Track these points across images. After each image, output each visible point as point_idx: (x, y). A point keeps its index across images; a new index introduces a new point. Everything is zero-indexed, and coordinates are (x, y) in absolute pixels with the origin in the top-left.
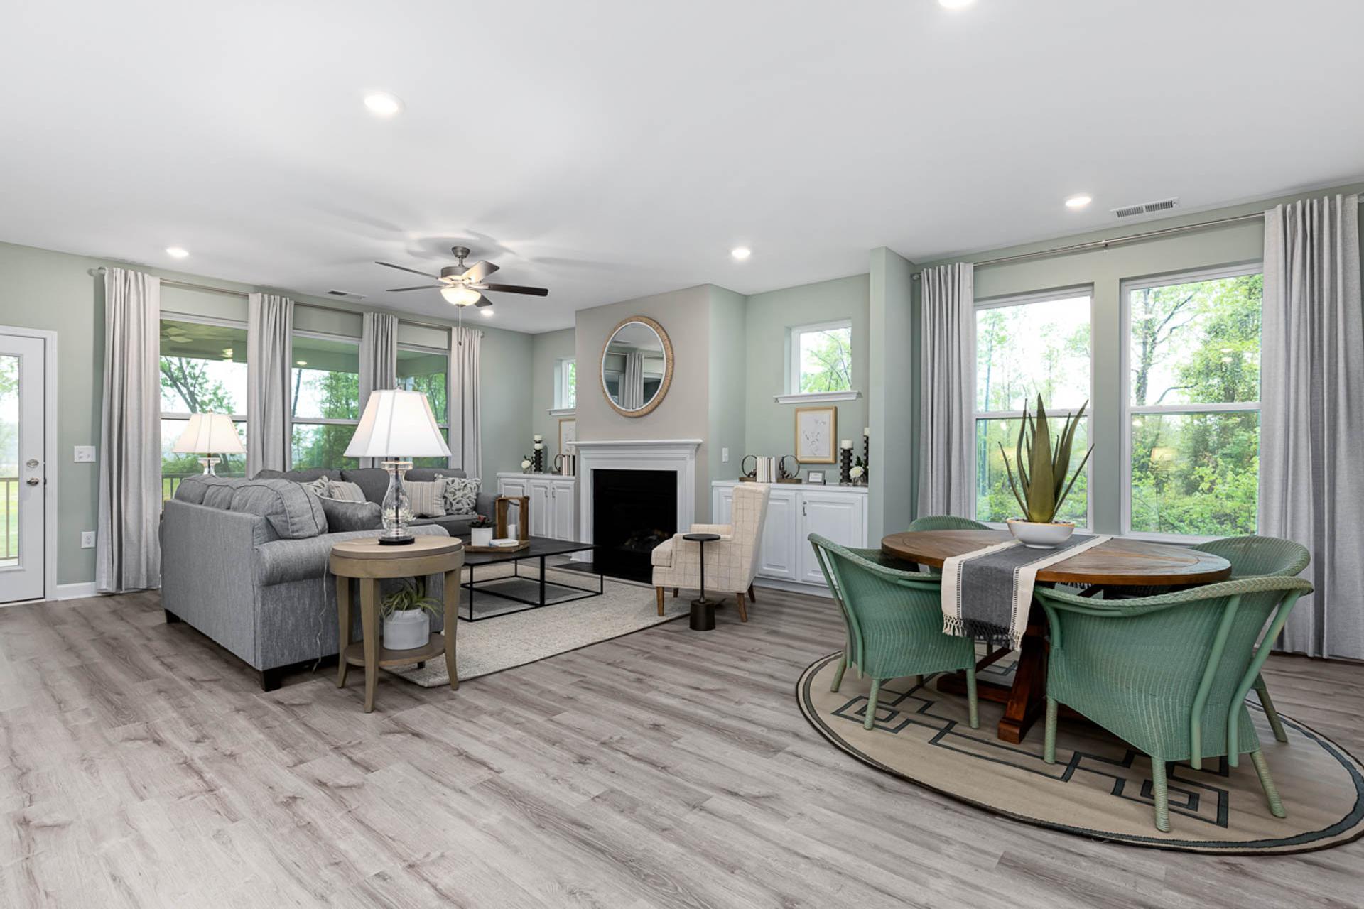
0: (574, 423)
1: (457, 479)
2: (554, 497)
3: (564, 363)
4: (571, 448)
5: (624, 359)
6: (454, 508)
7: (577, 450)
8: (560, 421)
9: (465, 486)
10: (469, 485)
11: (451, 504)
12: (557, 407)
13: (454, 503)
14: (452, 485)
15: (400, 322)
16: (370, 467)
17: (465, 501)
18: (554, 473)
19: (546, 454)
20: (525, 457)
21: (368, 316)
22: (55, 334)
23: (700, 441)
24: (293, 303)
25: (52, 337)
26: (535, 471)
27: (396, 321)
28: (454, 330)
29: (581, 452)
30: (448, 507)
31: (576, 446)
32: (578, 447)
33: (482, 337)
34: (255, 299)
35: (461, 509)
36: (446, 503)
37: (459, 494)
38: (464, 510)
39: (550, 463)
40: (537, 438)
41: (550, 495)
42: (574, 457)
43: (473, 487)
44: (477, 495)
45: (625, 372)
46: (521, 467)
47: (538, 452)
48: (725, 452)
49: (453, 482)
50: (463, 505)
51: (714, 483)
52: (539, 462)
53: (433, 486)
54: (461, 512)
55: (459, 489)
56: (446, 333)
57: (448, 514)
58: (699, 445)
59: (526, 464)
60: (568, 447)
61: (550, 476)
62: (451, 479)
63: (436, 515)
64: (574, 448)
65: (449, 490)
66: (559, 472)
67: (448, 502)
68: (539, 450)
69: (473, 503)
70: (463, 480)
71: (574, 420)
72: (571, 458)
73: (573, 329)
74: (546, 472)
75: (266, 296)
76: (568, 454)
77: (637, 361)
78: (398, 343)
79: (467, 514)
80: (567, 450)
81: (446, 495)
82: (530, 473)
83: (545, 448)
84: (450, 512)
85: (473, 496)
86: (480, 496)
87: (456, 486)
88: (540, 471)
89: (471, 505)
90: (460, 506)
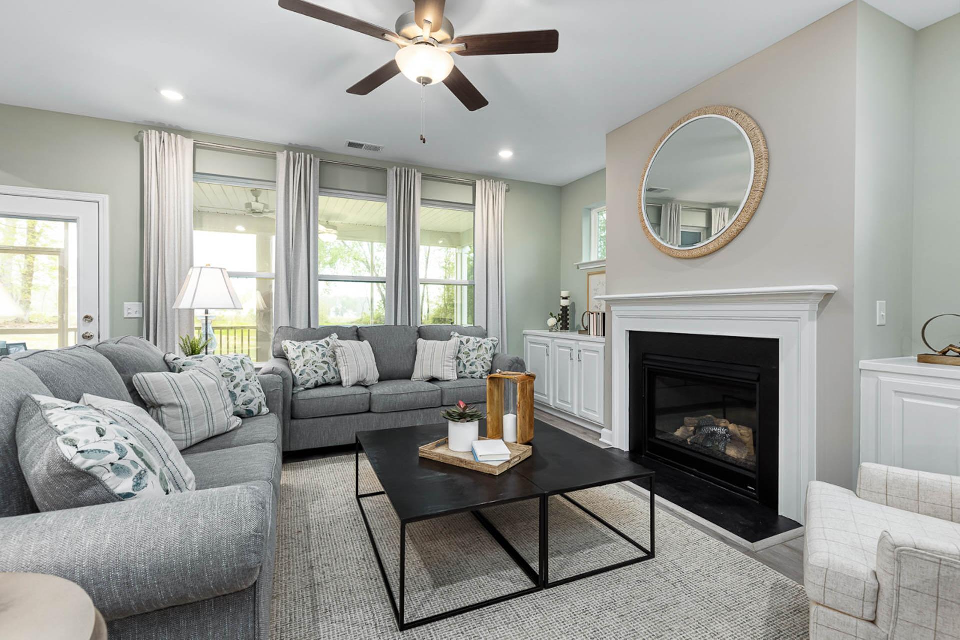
0: (604, 276)
1: (472, 338)
2: (580, 361)
3: (594, 214)
4: (601, 305)
5: (659, 210)
6: (468, 371)
7: (608, 307)
8: (589, 275)
9: (480, 346)
10: (484, 346)
11: (465, 366)
12: (585, 260)
13: (468, 365)
14: (466, 345)
15: (425, 177)
16: (393, 324)
17: (479, 363)
18: (581, 332)
19: (574, 312)
20: (552, 314)
21: (391, 172)
22: (107, 197)
23: (831, 288)
24: (319, 160)
25: (105, 200)
26: (562, 329)
27: (419, 176)
28: (478, 183)
29: (613, 309)
30: (461, 369)
31: (607, 301)
32: (610, 302)
33: (507, 191)
34: (282, 158)
35: (474, 373)
36: (459, 364)
37: (473, 355)
38: (478, 375)
39: (578, 322)
40: (564, 294)
41: (575, 357)
42: (604, 314)
43: (489, 348)
44: (494, 356)
45: (660, 225)
46: (547, 325)
47: (565, 309)
48: (881, 306)
49: (468, 342)
50: (477, 367)
51: (864, 364)
52: (565, 320)
53: (445, 347)
54: (474, 376)
55: (474, 350)
56: (471, 188)
57: (459, 378)
58: (828, 296)
59: (552, 322)
60: (597, 303)
61: (576, 336)
62: (467, 338)
63: (446, 378)
64: (604, 303)
65: (463, 351)
66: (587, 331)
67: (462, 364)
68: (566, 307)
69: (488, 366)
70: (478, 339)
71: (604, 273)
72: (601, 316)
73: (603, 171)
74: (573, 330)
75: (291, 153)
76: (597, 311)
77: (674, 212)
78: (422, 199)
79: (481, 378)
80: (597, 307)
81: (460, 356)
82: (557, 331)
83: (573, 305)
84: (463, 375)
85: (488, 357)
86: (496, 358)
87: (471, 346)
88: (568, 329)
89: (486, 369)
90: (474, 369)
